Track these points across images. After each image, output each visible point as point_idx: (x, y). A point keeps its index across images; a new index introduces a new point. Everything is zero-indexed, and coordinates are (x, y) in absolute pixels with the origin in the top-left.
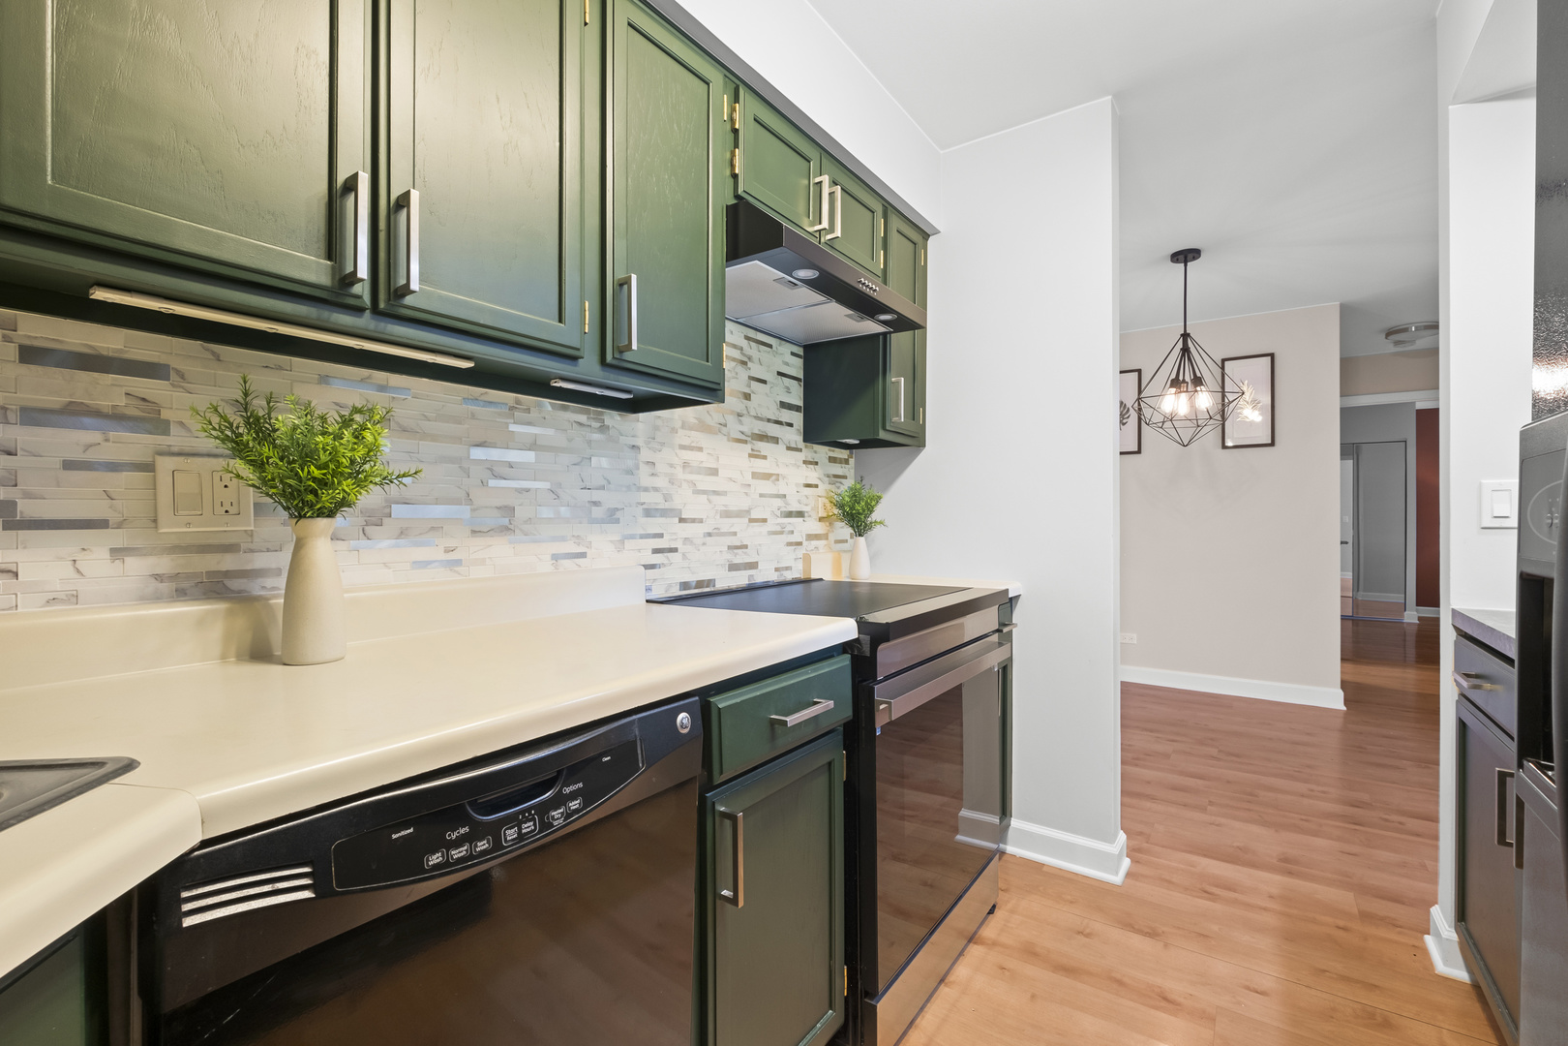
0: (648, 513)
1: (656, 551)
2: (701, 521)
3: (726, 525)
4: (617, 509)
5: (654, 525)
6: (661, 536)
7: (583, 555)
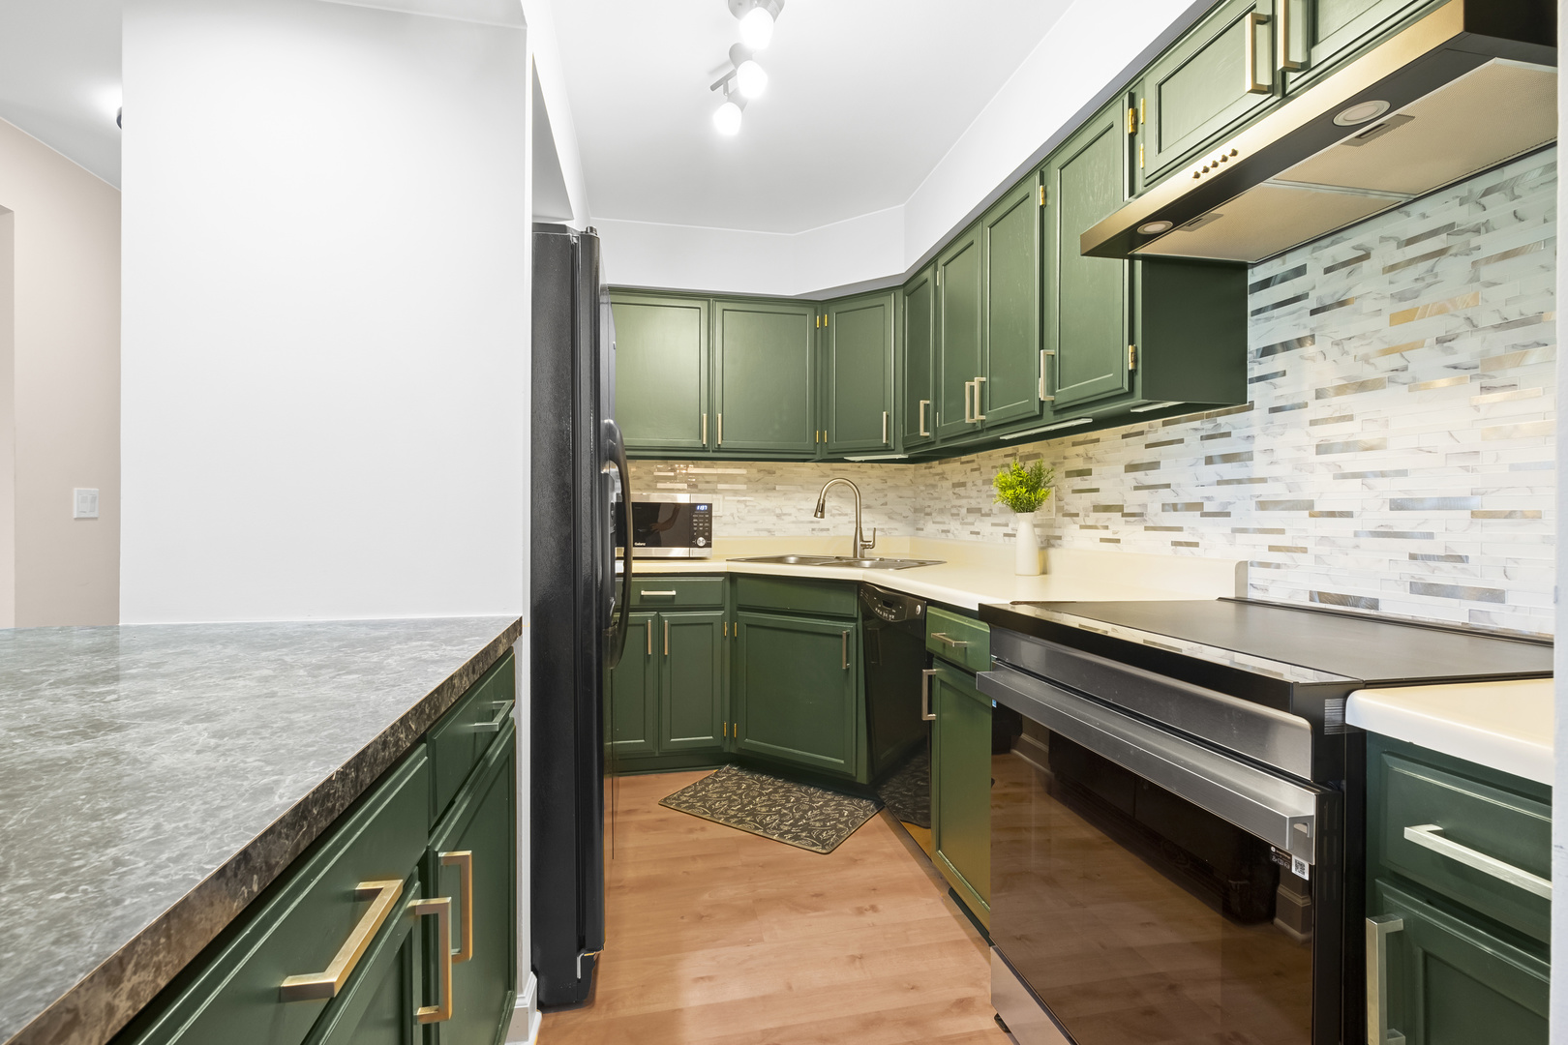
0: (1263, 505)
1: (1272, 548)
2: (1348, 514)
3: (1403, 521)
4: (1230, 503)
5: (1272, 518)
6: (1281, 531)
7: (1196, 545)
